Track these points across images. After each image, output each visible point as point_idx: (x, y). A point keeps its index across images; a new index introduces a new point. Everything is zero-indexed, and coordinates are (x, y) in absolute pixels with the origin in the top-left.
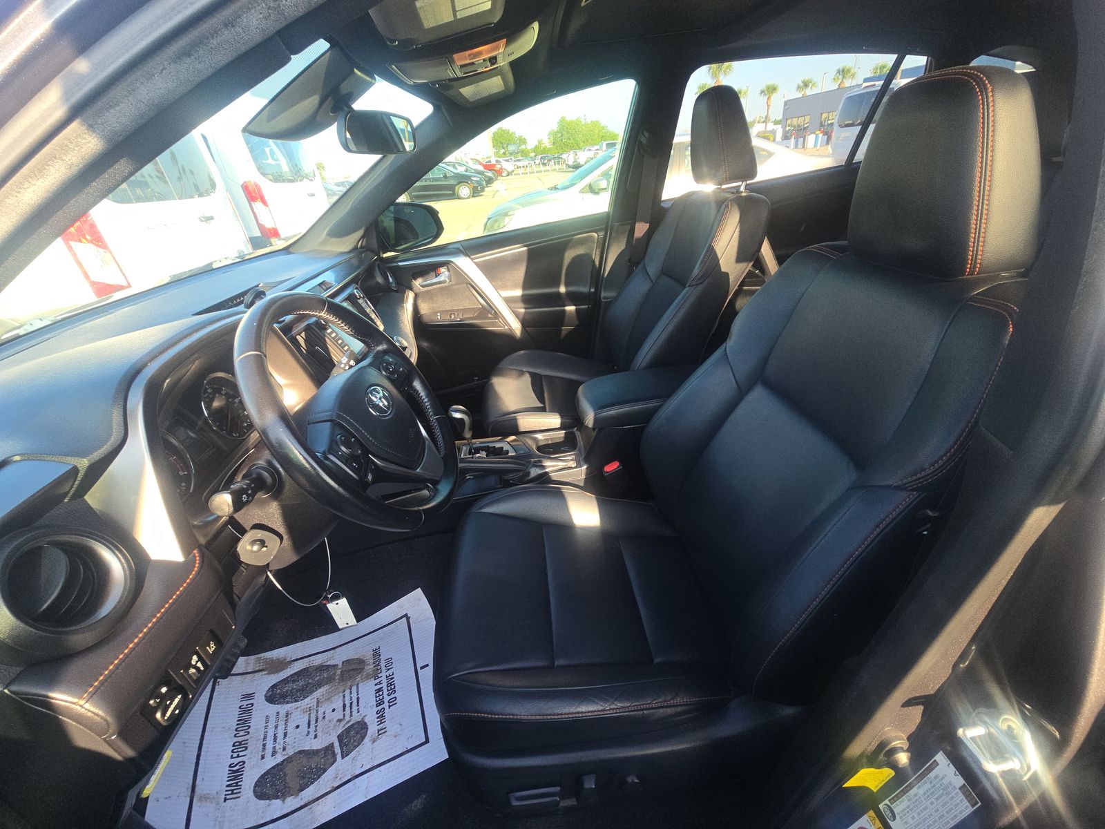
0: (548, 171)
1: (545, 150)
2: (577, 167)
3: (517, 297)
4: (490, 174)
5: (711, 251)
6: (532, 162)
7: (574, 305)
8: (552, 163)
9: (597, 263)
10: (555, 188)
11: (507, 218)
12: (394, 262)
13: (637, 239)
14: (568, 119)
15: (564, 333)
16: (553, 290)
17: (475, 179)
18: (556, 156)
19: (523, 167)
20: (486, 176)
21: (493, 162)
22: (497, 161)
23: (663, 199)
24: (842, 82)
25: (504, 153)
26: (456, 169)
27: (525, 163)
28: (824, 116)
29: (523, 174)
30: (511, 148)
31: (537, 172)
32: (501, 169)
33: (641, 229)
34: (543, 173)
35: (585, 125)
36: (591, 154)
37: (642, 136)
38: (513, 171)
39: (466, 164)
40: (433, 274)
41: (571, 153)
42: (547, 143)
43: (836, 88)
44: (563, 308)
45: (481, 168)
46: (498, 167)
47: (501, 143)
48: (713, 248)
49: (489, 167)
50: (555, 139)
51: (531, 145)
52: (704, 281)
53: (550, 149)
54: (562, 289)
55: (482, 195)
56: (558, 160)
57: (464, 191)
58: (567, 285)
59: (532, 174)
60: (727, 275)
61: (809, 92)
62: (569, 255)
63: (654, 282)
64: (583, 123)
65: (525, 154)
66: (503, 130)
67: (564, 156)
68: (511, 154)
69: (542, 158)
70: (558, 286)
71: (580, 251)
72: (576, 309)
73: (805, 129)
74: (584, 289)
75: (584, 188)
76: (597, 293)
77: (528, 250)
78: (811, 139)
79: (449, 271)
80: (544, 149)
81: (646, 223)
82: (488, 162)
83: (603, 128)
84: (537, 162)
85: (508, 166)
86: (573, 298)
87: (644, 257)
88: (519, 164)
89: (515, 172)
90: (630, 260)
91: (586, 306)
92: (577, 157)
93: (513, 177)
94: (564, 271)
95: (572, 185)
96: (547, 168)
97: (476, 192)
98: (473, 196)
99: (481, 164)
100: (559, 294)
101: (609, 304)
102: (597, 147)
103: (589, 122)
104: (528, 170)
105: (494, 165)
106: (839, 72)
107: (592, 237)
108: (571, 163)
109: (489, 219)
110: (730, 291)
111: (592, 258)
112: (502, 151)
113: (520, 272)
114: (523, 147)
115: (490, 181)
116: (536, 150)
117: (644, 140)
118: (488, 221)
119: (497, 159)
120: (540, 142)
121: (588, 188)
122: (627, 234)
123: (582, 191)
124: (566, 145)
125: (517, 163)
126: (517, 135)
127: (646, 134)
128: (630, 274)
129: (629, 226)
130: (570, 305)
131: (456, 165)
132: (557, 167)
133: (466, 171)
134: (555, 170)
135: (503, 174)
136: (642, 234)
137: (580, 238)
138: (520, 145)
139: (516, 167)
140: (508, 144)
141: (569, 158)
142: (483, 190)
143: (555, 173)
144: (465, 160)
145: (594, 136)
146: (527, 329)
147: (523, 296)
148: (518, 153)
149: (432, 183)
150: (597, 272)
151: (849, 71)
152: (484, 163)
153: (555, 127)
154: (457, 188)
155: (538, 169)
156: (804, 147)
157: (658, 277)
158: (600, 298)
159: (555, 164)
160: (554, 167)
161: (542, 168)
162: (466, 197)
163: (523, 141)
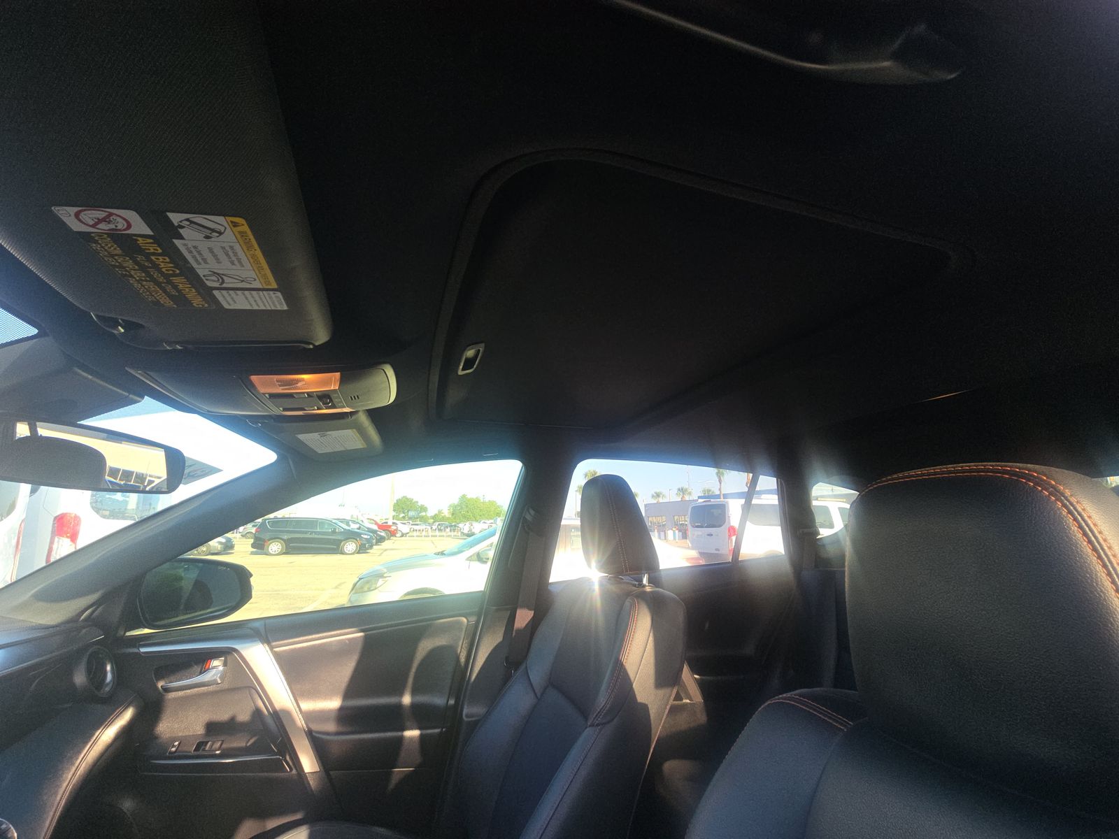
0: (443, 536)
1: (444, 519)
2: (469, 535)
3: (330, 711)
4: (383, 534)
5: (619, 668)
6: (429, 528)
7: (420, 728)
8: (448, 530)
9: (463, 660)
10: (442, 553)
11: (380, 580)
12: (134, 646)
13: (519, 631)
14: (469, 496)
15: (395, 780)
16: (391, 700)
17: (366, 537)
18: (453, 524)
19: (419, 530)
20: (377, 535)
21: (390, 523)
22: (393, 523)
23: (550, 581)
24: (683, 496)
25: (404, 517)
26: (349, 526)
27: (422, 527)
28: (676, 518)
29: (417, 536)
30: (411, 514)
31: (432, 536)
32: (396, 530)
33: (523, 617)
34: (438, 538)
35: (483, 503)
36: (485, 526)
37: (527, 513)
38: (408, 533)
39: (361, 522)
40: (197, 668)
41: (468, 523)
42: (446, 513)
43: (680, 500)
44: (400, 734)
45: (375, 527)
46: (394, 528)
47: (403, 509)
48: (622, 665)
49: (384, 527)
50: (454, 510)
51: (431, 512)
52: (613, 719)
53: (448, 518)
54: (407, 700)
55: (368, 553)
56: (453, 528)
57: (350, 546)
58: (414, 692)
59: (426, 538)
60: (645, 708)
61: (661, 500)
62: (425, 646)
63: (539, 695)
64: (482, 501)
65: (424, 520)
66: (407, 499)
67: (461, 525)
68: (410, 518)
69: (439, 525)
70: (401, 694)
71: (440, 641)
72: (421, 735)
73: (663, 525)
74: (439, 701)
75: (471, 556)
76: (457, 709)
77: (365, 637)
78: (670, 533)
79: (225, 664)
80: (443, 517)
81: (530, 610)
82: (385, 523)
83: (499, 507)
84: (434, 527)
85: (404, 528)
86: (420, 715)
87: (525, 657)
88: (416, 527)
89: (410, 534)
90: (507, 658)
91: (437, 731)
92: (472, 527)
93: (407, 538)
94: (414, 670)
95: (460, 552)
96: (443, 533)
97: (362, 549)
98: (358, 553)
99: (376, 523)
100: (399, 706)
101: (474, 725)
102: (492, 521)
103: (487, 501)
104: (424, 533)
105: (390, 526)
106: (679, 490)
107: (460, 623)
108: (466, 531)
109: (360, 579)
110: (653, 736)
111: (456, 651)
112: (402, 515)
113: (345, 671)
114: (423, 514)
115: (381, 540)
116: (435, 518)
117: (529, 517)
118: (358, 581)
119: (395, 521)
120: (440, 512)
121: (476, 557)
122: (505, 622)
123: (469, 559)
124: (464, 517)
125: (414, 527)
126: (419, 504)
127: (532, 512)
128: (507, 678)
129: (509, 612)
130: (412, 729)
131: (350, 522)
132: (452, 534)
133: (359, 528)
134: (449, 536)
135: (397, 535)
136: (524, 625)
137: (444, 623)
138: (421, 512)
139: (412, 530)
140: (408, 511)
141: (465, 527)
142: (371, 547)
143: (449, 538)
144: (361, 518)
145: (490, 512)
146: (331, 773)
147: (341, 709)
148: (417, 518)
149: (316, 536)
150: (461, 672)
151: (686, 490)
152: (380, 523)
153: (456, 501)
154: (342, 544)
155: (434, 534)
156: (665, 539)
157: (545, 689)
158: (461, 714)
159: (451, 531)
160: (449, 534)
161: (437, 533)
162: (350, 552)
163: (424, 509)
